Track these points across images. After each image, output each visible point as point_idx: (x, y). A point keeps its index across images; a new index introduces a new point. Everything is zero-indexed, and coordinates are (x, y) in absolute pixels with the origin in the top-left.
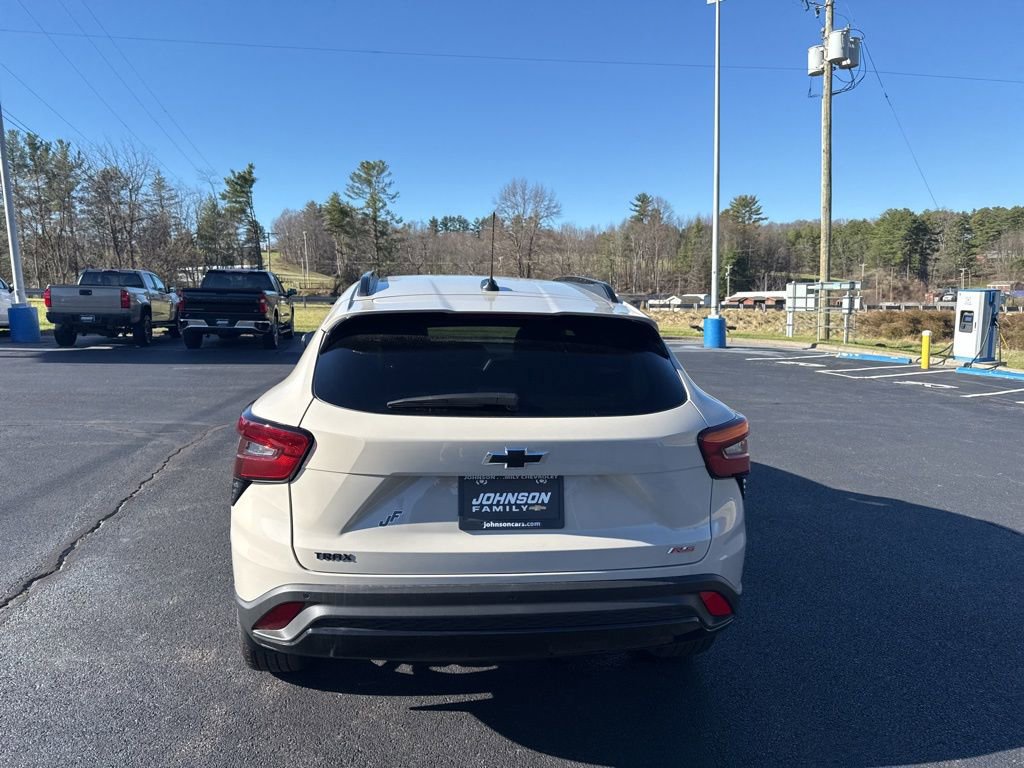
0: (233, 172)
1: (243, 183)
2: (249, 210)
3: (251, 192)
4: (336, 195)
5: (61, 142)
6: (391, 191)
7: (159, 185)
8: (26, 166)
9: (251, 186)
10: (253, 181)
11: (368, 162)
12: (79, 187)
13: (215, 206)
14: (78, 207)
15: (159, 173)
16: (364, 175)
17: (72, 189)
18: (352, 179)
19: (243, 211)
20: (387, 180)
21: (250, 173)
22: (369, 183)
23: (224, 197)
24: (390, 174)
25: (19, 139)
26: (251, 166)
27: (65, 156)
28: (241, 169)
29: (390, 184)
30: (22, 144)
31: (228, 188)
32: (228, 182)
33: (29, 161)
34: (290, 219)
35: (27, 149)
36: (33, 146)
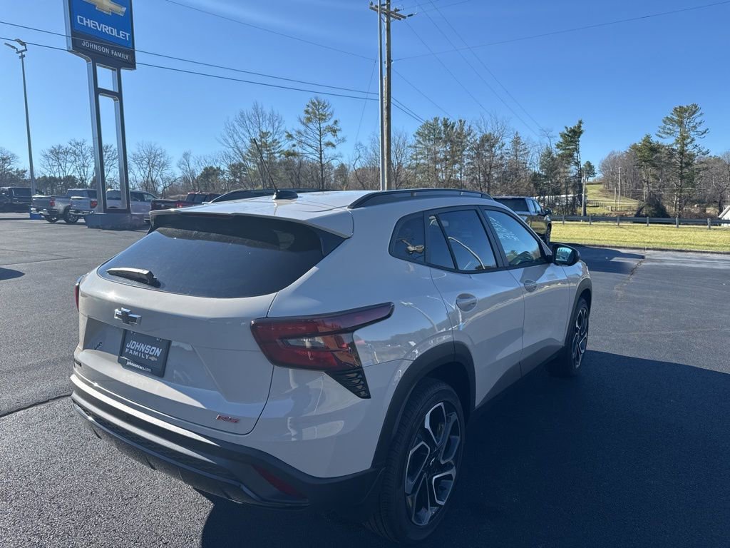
0: (567, 128)
1: (574, 135)
2: (575, 155)
3: (579, 141)
4: (648, 137)
5: (460, 121)
6: (700, 129)
7: (516, 142)
8: (441, 138)
9: (579, 137)
10: (581, 132)
11: (680, 107)
12: (468, 148)
13: (550, 153)
14: (466, 161)
15: (517, 133)
16: (676, 118)
17: (464, 150)
18: (665, 122)
19: (571, 156)
20: (698, 120)
21: (579, 127)
22: (681, 124)
23: (558, 146)
24: (701, 114)
25: (439, 122)
26: (580, 122)
27: (462, 129)
28: (572, 125)
29: (700, 123)
30: (440, 125)
31: (561, 140)
32: (562, 136)
33: (443, 136)
34: (615, 158)
35: (443, 128)
36: (446, 125)
